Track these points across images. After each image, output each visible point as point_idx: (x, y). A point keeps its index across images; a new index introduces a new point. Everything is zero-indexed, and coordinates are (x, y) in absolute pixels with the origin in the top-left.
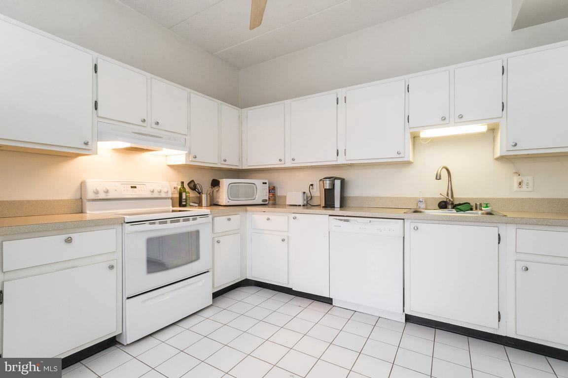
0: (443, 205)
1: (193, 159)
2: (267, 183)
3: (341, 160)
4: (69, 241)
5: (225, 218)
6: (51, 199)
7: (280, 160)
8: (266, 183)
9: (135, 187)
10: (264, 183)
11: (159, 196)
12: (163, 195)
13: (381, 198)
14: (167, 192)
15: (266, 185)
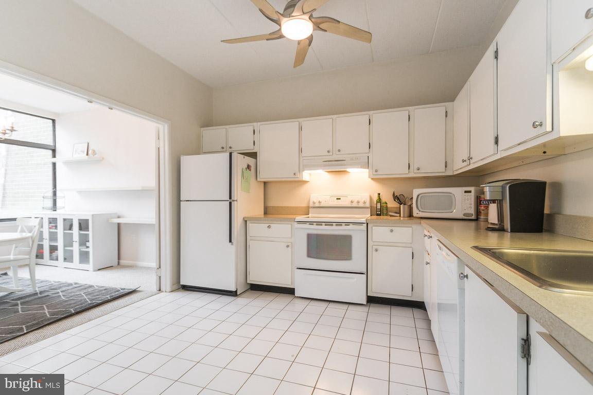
1: (376, 173)
2: (473, 192)
4: (269, 227)
5: (388, 229)
6: (296, 206)
8: (470, 192)
9: (340, 199)
10: (466, 192)
11: (357, 206)
12: (361, 205)
14: (364, 203)
15: (469, 194)
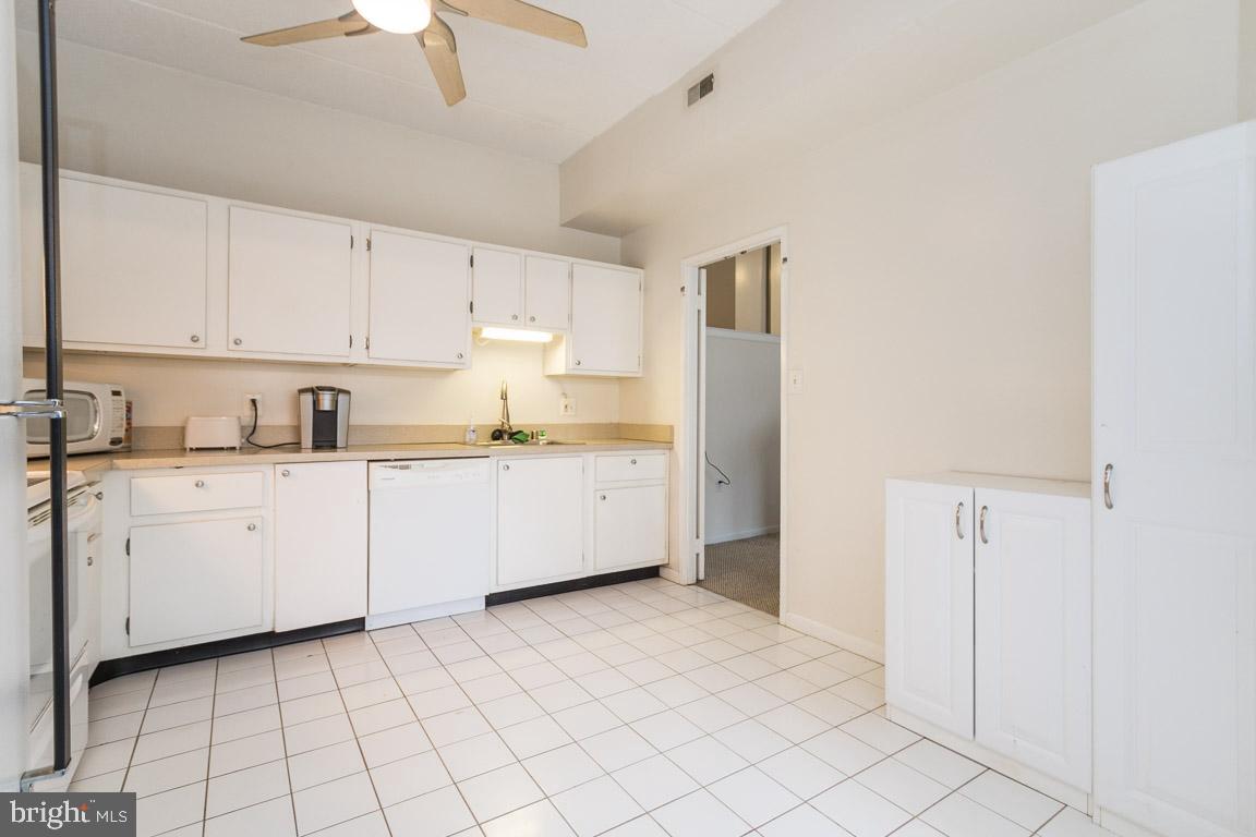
0: (498, 435)
2: (123, 393)
3: (358, 356)
7: (194, 339)
8: (119, 393)
10: (114, 393)
13: (407, 427)
15: (119, 397)
